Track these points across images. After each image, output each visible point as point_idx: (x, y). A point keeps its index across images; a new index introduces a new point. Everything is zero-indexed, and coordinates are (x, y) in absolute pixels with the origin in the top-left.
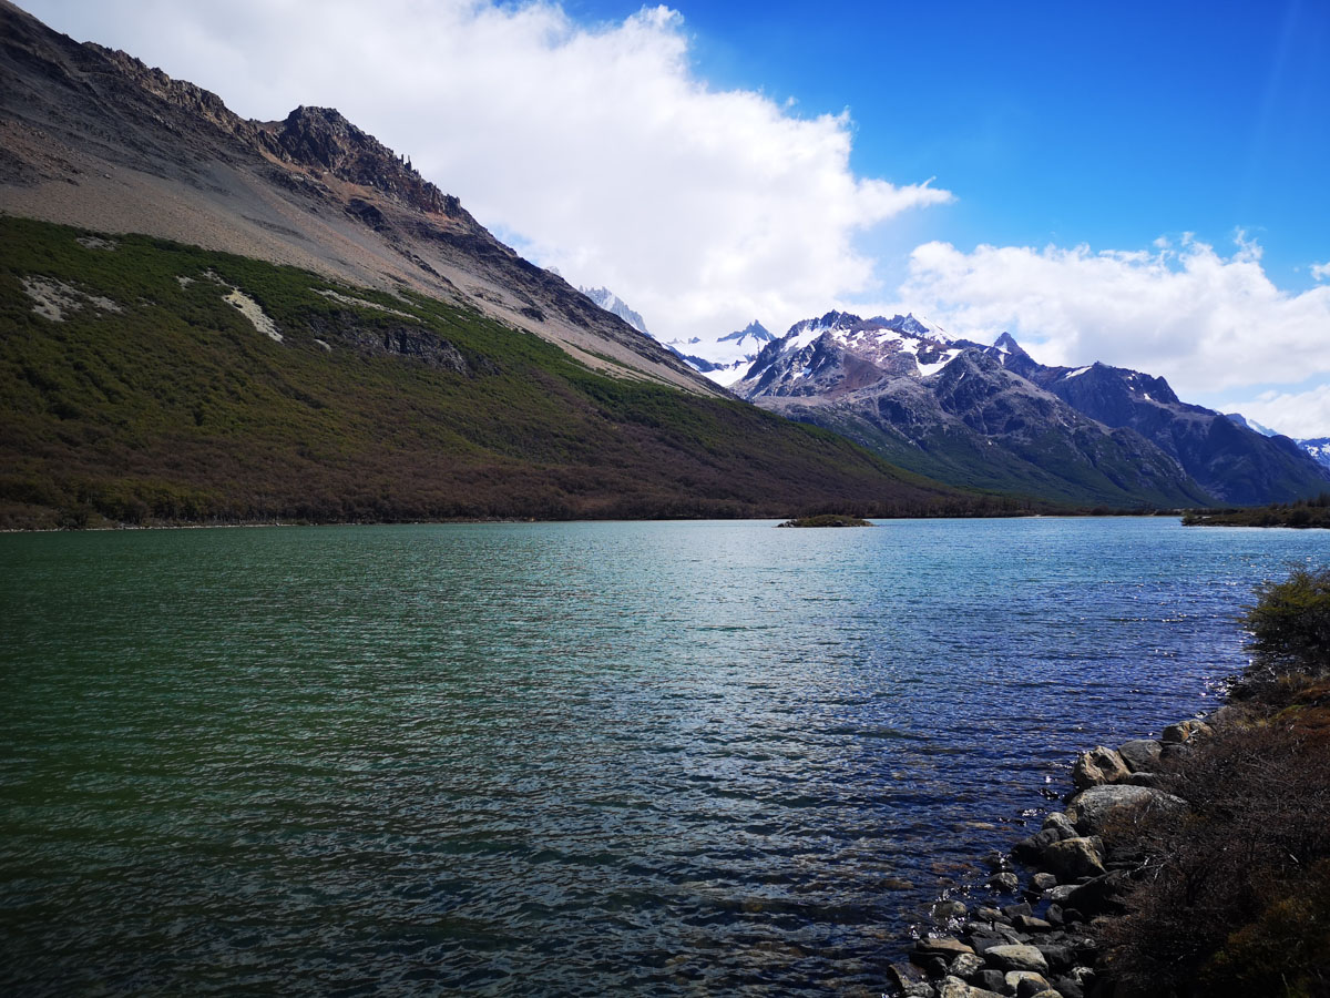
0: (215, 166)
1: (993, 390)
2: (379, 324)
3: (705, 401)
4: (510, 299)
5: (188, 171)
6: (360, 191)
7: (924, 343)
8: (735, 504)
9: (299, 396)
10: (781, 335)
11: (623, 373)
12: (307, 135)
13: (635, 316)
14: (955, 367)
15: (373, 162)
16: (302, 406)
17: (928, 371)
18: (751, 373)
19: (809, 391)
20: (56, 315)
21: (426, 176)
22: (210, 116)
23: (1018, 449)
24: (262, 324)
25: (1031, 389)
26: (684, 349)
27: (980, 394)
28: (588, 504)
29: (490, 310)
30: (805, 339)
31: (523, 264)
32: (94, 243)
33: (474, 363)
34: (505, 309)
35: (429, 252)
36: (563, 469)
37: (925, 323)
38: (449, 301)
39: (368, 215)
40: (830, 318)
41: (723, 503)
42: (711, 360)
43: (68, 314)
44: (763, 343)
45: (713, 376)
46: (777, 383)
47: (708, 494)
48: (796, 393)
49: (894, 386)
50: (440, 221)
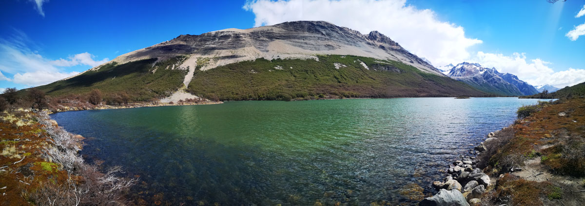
0: (359, 43)
1: (492, 76)
2: (384, 65)
3: (442, 77)
4: (408, 60)
5: (355, 44)
6: (381, 44)
7: (480, 68)
8: (448, 95)
9: (372, 78)
10: (455, 66)
11: (428, 72)
12: (373, 36)
13: (430, 62)
14: (486, 72)
15: (383, 39)
16: (372, 79)
17: (482, 73)
18: (450, 72)
19: (460, 76)
20: (338, 68)
21: (392, 40)
22: (358, 35)
23: (496, 86)
24: (366, 67)
25: (498, 77)
26: (439, 68)
27: (490, 77)
28: (422, 95)
29: (404, 62)
30: (460, 67)
31: (410, 54)
32: (343, 57)
33: (401, 71)
34: (406, 61)
35: (392, 53)
36: (418, 89)
37: (481, 65)
38: (397, 61)
39: (382, 47)
40: (464, 63)
41: (445, 95)
42: (443, 70)
43: (340, 68)
44: (452, 67)
45: (444, 73)
46: (455, 74)
47: (443, 93)
48: (458, 76)
49: (475, 75)
50: (395, 47)
